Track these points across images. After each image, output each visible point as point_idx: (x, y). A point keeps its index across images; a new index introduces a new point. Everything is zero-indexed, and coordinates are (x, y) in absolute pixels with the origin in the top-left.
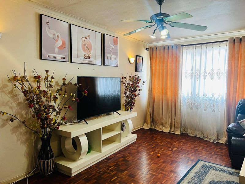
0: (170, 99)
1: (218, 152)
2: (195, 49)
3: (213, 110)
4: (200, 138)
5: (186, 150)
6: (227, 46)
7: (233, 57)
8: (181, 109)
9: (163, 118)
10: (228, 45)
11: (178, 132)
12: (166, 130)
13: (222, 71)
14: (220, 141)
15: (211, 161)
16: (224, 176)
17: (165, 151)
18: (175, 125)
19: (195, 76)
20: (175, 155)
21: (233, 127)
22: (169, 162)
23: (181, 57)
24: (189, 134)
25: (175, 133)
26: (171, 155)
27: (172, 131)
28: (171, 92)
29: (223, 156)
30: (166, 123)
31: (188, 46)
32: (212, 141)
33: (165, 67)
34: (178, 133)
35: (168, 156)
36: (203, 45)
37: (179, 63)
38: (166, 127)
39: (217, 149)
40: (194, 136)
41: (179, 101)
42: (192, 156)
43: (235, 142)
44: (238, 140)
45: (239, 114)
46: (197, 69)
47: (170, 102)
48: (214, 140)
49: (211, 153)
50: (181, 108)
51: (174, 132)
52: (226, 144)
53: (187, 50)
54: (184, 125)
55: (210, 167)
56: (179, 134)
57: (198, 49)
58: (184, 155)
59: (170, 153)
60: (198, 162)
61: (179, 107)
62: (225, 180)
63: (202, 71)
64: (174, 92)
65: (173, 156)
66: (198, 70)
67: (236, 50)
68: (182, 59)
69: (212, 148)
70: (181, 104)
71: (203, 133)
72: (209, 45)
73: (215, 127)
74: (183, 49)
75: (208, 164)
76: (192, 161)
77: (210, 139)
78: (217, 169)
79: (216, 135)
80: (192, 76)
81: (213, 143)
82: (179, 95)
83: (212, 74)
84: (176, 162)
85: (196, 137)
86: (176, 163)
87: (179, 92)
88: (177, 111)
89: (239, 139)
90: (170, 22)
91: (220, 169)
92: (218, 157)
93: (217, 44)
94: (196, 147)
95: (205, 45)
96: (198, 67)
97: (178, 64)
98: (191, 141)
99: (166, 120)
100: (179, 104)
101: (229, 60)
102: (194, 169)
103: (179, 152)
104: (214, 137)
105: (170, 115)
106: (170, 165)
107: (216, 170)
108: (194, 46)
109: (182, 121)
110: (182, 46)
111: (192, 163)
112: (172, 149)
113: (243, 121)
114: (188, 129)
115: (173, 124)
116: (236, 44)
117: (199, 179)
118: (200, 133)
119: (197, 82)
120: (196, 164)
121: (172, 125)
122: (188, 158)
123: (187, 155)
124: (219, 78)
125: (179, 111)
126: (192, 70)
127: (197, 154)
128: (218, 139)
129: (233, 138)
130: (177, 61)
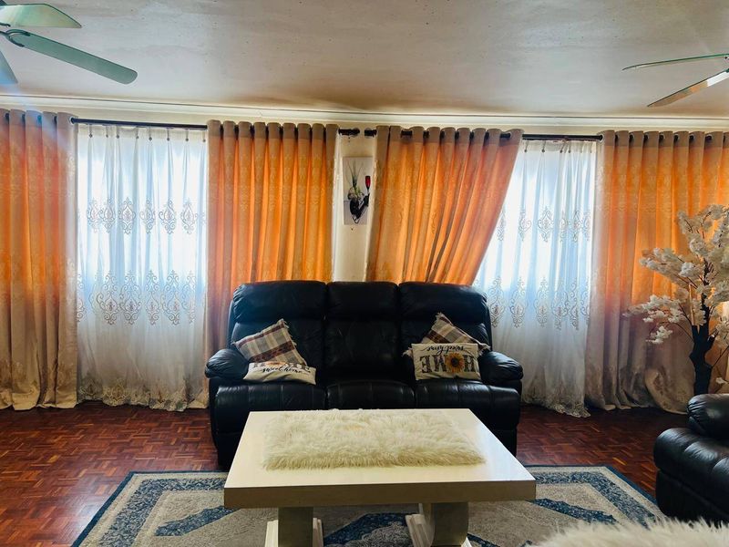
0: (37, 296)
1: (187, 435)
2: (118, 137)
3: (175, 320)
4: (139, 405)
5: (93, 453)
6: (204, 141)
7: (220, 172)
8: (76, 325)
9: (11, 362)
10: (207, 139)
11: (70, 400)
12: (25, 403)
13: (195, 209)
14: (195, 405)
15: (168, 466)
16: (198, 499)
17: (16, 474)
18: (56, 380)
19: (121, 219)
20: (51, 480)
21: (220, 359)
22: (25, 511)
23: (71, 159)
24: (106, 402)
25: (58, 406)
26: (35, 482)
27: (47, 399)
28: (41, 268)
29: (198, 443)
30: (23, 378)
31: (94, 125)
32: (172, 408)
33: (12, 185)
34: (69, 403)
35: (27, 488)
36: (140, 129)
37: (64, 176)
38: (23, 392)
39: (184, 428)
40: (122, 403)
41: (70, 301)
42: (111, 466)
43: (223, 400)
44: (231, 394)
45: (237, 325)
46: (124, 199)
47: (37, 305)
48: (179, 405)
49: (167, 444)
50: (76, 321)
51: (54, 403)
52: (208, 408)
53: (91, 136)
54: (88, 374)
55: (160, 487)
56: (71, 405)
57: (126, 139)
58: (83, 472)
59: (33, 475)
60: (129, 478)
61: (70, 320)
62: (201, 509)
63: (142, 206)
64: (50, 271)
65: (44, 484)
66: (128, 202)
67: (227, 154)
68: (76, 164)
69: (171, 427)
70: (76, 309)
71: (147, 390)
72: (159, 131)
73: (181, 367)
74: (76, 132)
75: (158, 477)
76: (108, 482)
77: (168, 402)
78: (181, 483)
79: (184, 388)
80: (111, 218)
81: (176, 413)
82: (70, 280)
83: (170, 218)
84: (53, 500)
85: (126, 405)
86: (53, 504)
87: (70, 271)
88: (65, 333)
89: (235, 389)
90: (9, 28)
91: (188, 483)
92: (187, 450)
93: (180, 133)
94: (126, 436)
95: (145, 129)
96: (127, 193)
97: (60, 178)
98: (112, 423)
99: (25, 368)
100: (71, 311)
101: (211, 181)
102: (112, 506)
103: (70, 464)
104: (178, 396)
105: (37, 348)
106: (33, 517)
107: (179, 488)
108: (114, 127)
109: (84, 362)
110: (75, 121)
111: (109, 489)
112: (43, 461)
113: (245, 342)
114: (101, 385)
115: (51, 377)
116: (226, 139)
117: (126, 532)
118: (141, 391)
119: (127, 239)
120: (122, 486)
121: (46, 382)
122: (95, 478)
123: (96, 467)
124: (188, 229)
125: (69, 333)
126: (110, 201)
127: (127, 457)
128: (189, 399)
129: (220, 389)
130: (56, 169)
